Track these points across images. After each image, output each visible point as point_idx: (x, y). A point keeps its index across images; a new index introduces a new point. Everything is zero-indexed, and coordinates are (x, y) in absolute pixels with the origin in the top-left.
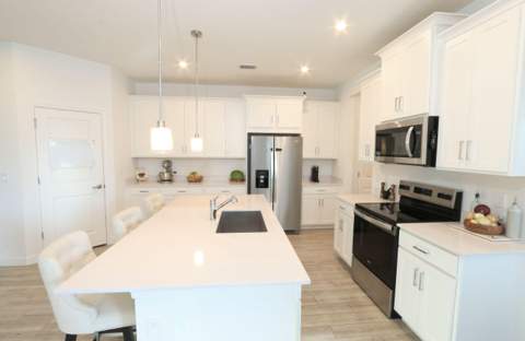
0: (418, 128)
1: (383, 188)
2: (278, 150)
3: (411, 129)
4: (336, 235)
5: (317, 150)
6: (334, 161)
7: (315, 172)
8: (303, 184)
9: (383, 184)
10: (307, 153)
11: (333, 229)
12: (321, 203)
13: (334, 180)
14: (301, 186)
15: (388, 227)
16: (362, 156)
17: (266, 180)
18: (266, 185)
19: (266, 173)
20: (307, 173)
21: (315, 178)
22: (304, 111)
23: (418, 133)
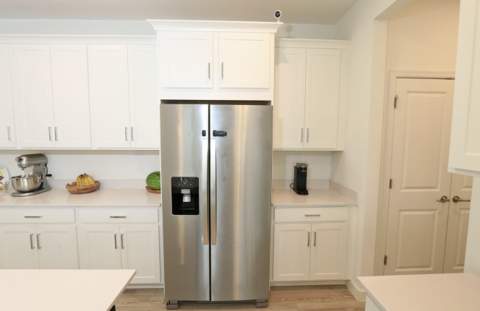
2: (217, 134)
5: (305, 135)
6: (335, 155)
7: (301, 173)
12: (312, 240)
17: (195, 197)
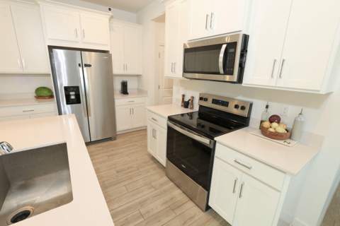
0: (232, 45)
1: (183, 99)
2: (86, 65)
3: (224, 46)
4: (149, 140)
5: (125, 67)
7: (124, 85)
8: (116, 97)
9: (184, 96)
10: (117, 69)
11: (146, 130)
12: (132, 111)
13: (141, 92)
14: (114, 99)
15: (206, 141)
16: (168, 73)
17: (78, 96)
18: (78, 101)
19: (76, 89)
20: (118, 87)
21: (124, 90)
22: (111, 29)
23: (232, 50)
